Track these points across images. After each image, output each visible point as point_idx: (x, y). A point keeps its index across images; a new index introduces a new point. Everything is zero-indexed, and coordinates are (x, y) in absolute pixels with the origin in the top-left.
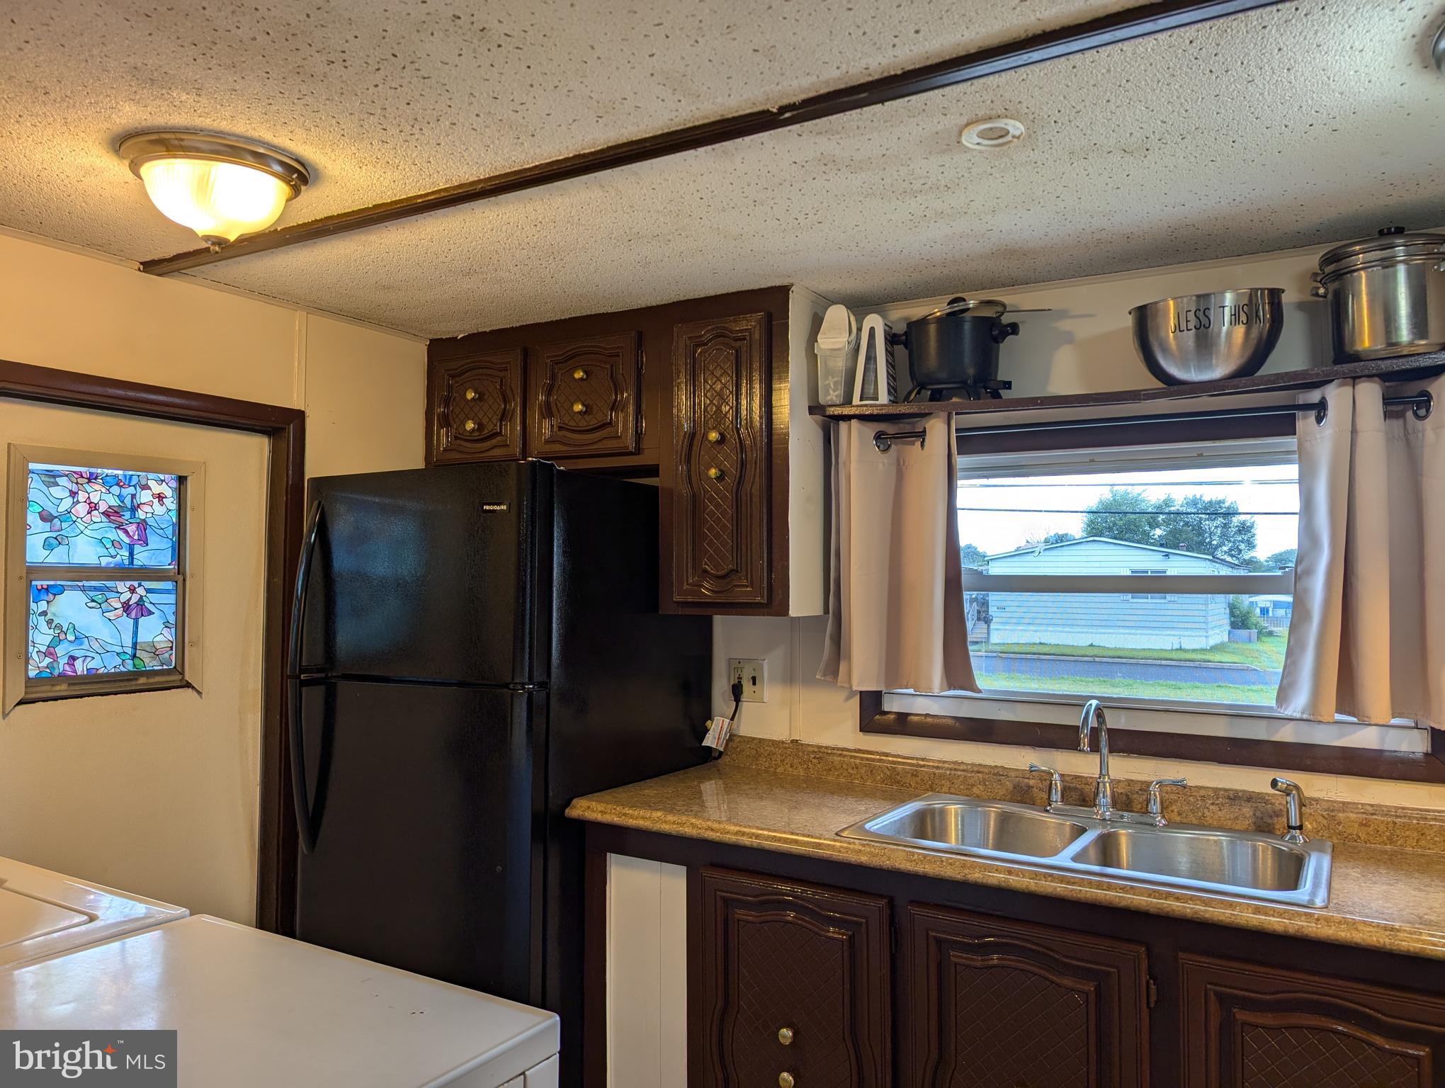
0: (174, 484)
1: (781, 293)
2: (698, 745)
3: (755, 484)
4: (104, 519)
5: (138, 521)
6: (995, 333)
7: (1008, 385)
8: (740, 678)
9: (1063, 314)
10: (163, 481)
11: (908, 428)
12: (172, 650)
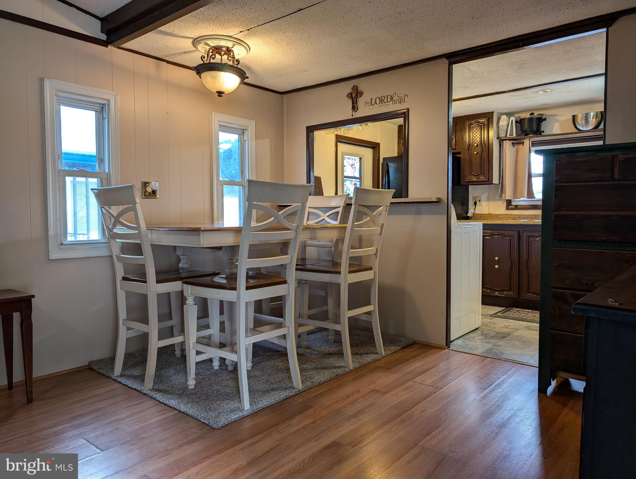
0: (359, 160)
1: (492, 113)
2: (466, 215)
3: (485, 155)
5: (355, 167)
6: (541, 120)
7: (543, 132)
8: (476, 201)
9: (557, 115)
10: (357, 159)
11: (519, 142)
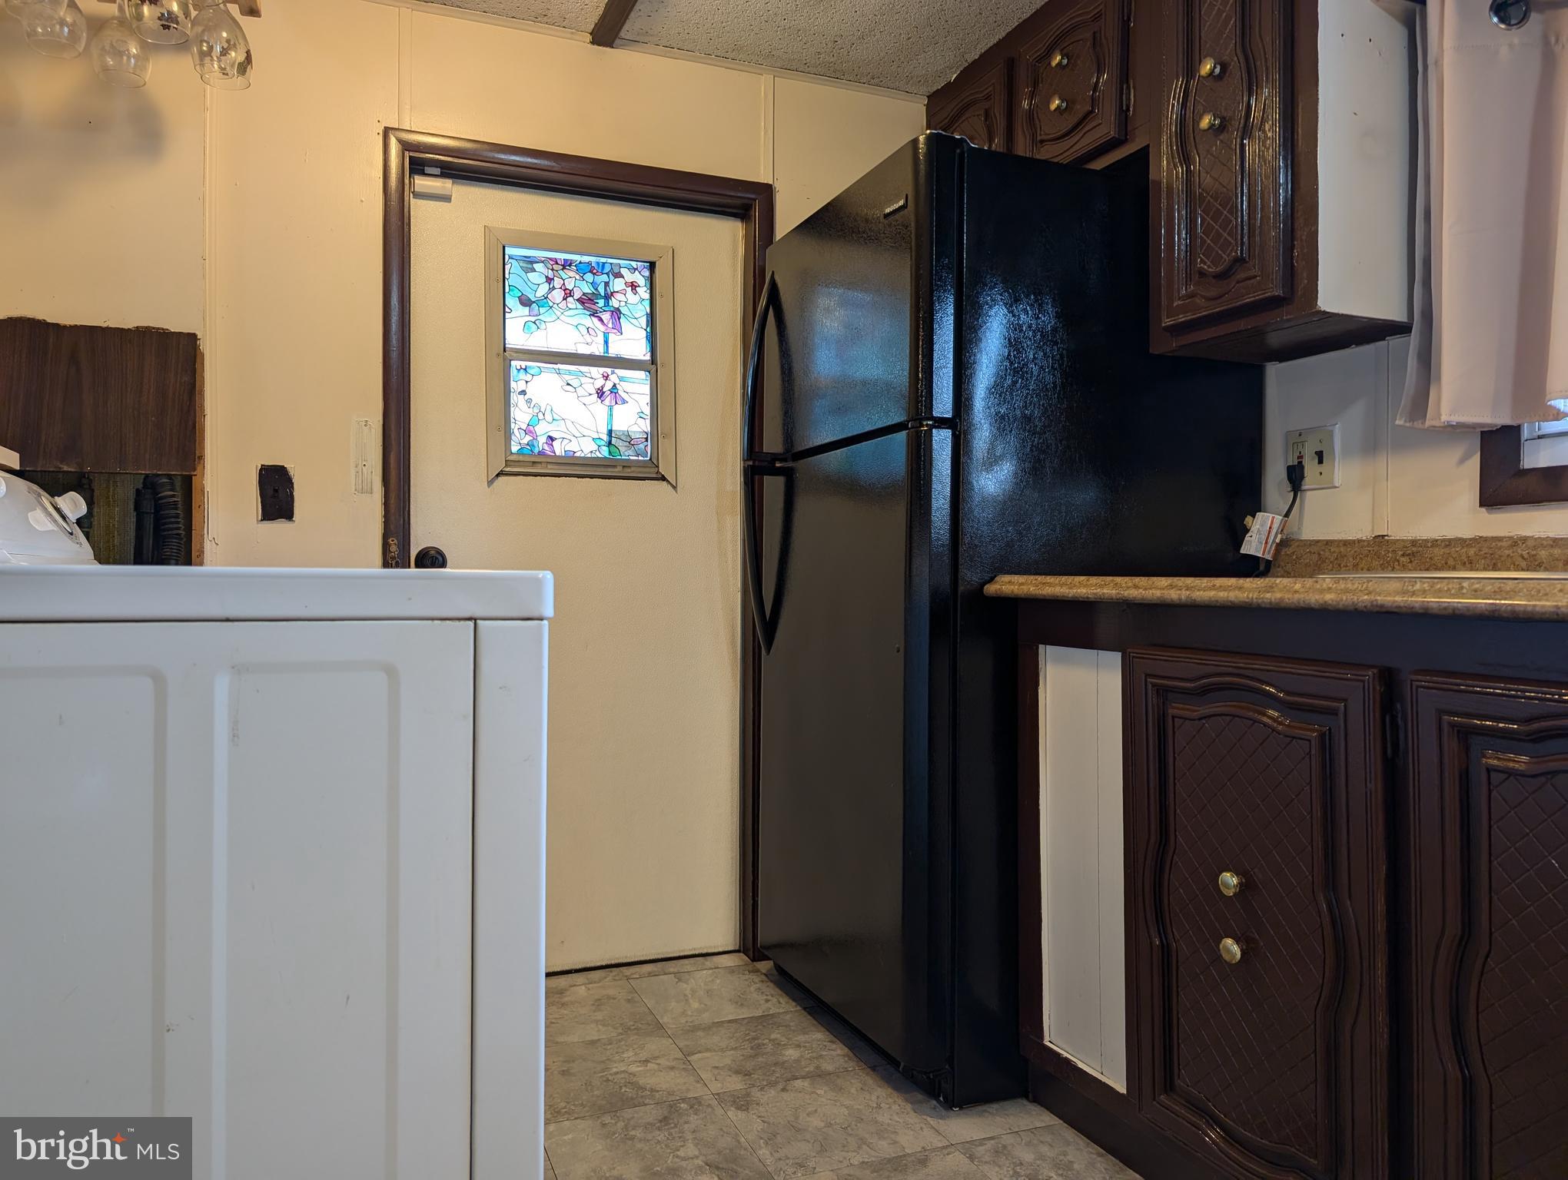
4: (579, 306)
5: (612, 309)
8: (1300, 457)
10: (635, 269)
12: (647, 441)
